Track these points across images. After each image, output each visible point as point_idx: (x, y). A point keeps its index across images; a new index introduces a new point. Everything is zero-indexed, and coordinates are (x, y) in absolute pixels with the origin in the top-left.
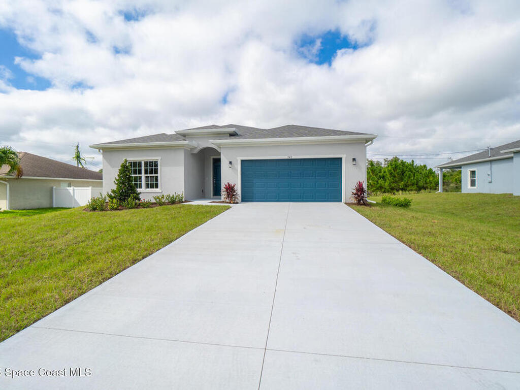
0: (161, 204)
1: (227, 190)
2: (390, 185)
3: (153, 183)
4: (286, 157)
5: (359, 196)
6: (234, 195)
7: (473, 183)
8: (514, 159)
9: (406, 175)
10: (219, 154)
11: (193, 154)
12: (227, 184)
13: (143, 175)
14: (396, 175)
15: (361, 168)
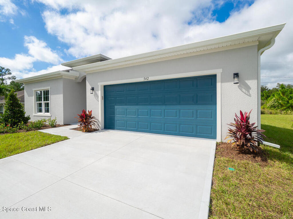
3: (48, 108)
13: (43, 102)
15: (248, 88)
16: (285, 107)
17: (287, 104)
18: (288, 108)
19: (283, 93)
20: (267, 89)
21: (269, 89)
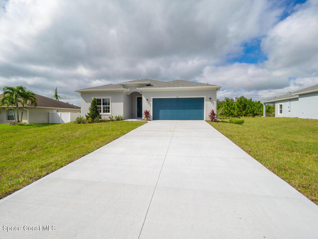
0: (113, 121)
1: (145, 114)
2: (237, 113)
3: (107, 110)
4: (176, 97)
5: (212, 117)
6: (149, 116)
7: (281, 112)
8: (299, 99)
9: (247, 107)
10: (142, 95)
11: (127, 95)
12: (145, 110)
13: (102, 106)
14: (241, 107)
15: (214, 103)
16: (228, 115)
17: (229, 113)
18: (230, 115)
19: (228, 105)
20: (219, 101)
21: (220, 101)
